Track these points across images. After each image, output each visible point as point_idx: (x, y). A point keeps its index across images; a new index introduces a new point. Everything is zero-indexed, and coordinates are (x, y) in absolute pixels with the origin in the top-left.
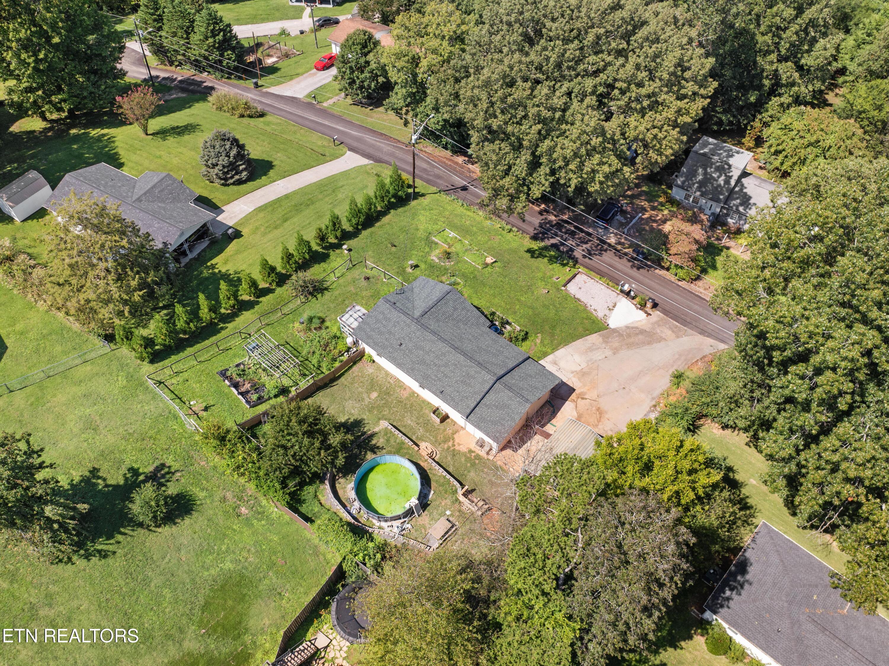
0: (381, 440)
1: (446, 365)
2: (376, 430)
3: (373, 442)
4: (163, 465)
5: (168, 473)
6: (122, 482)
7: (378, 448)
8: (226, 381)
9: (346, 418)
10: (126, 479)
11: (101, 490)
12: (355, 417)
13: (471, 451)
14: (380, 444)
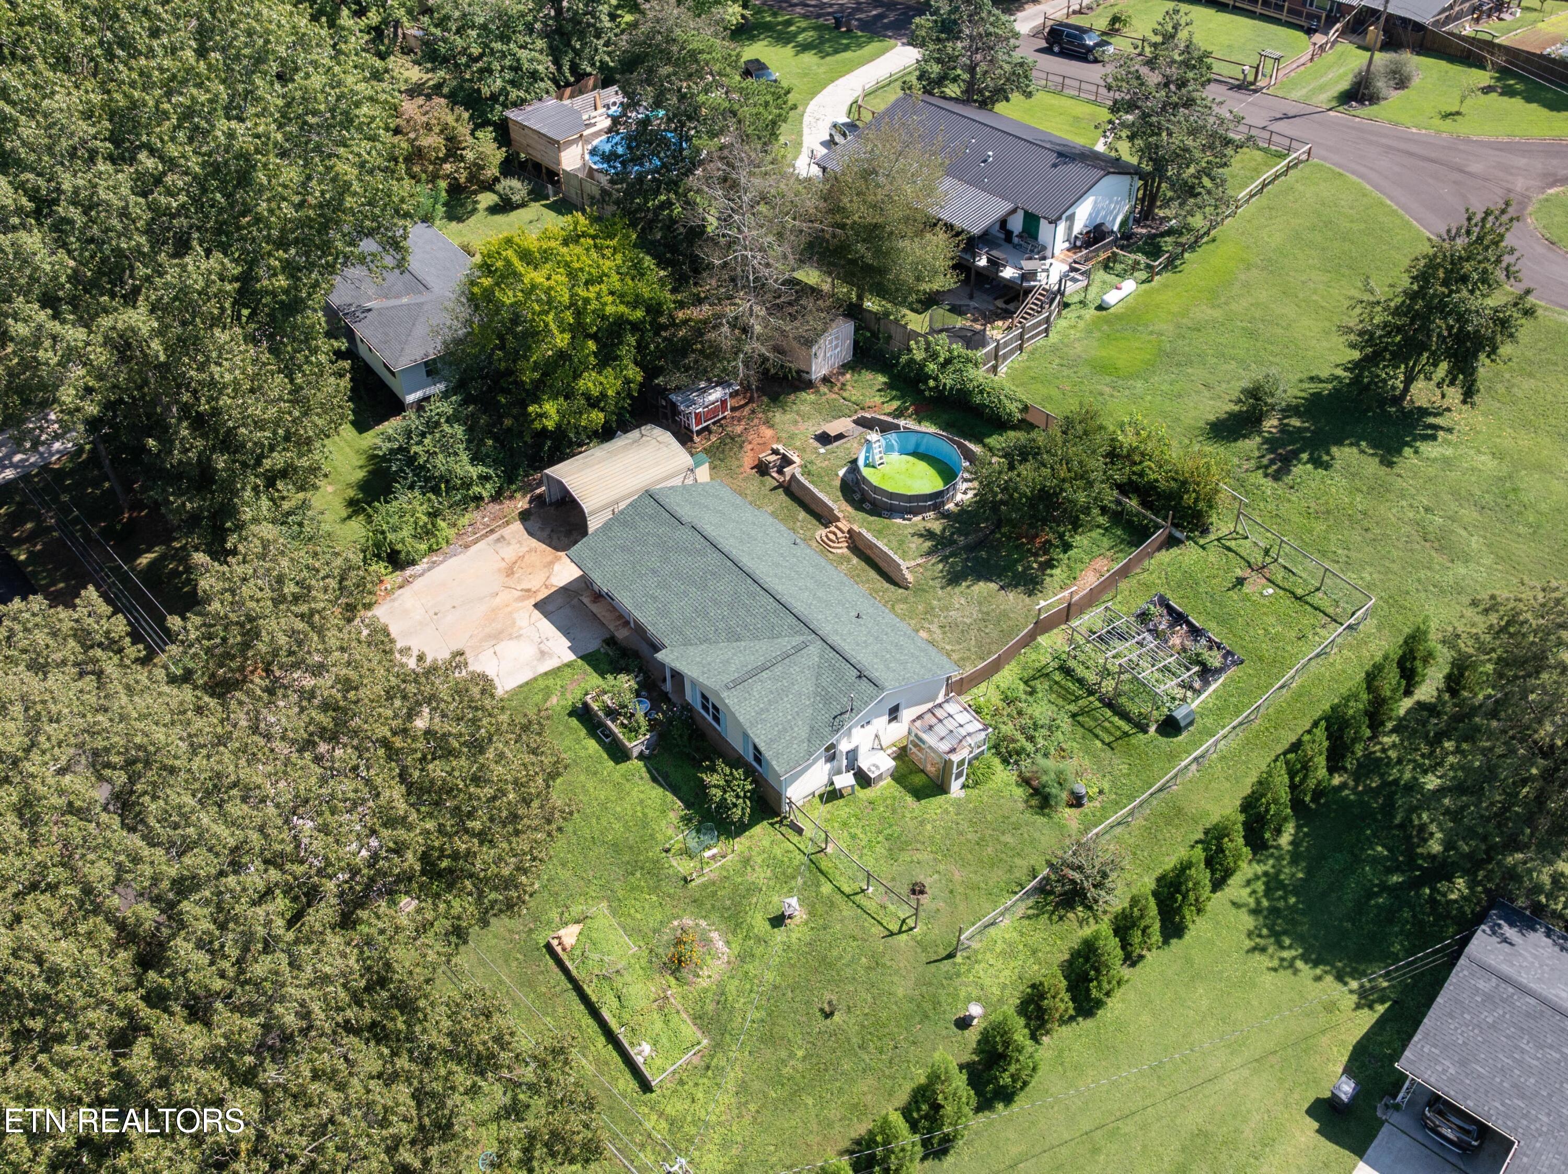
0: (913, 546)
2: (920, 561)
3: (928, 544)
4: (1277, 477)
5: (1266, 466)
6: (1332, 449)
7: (921, 536)
9: (976, 588)
10: (1327, 454)
12: (957, 590)
14: (918, 541)
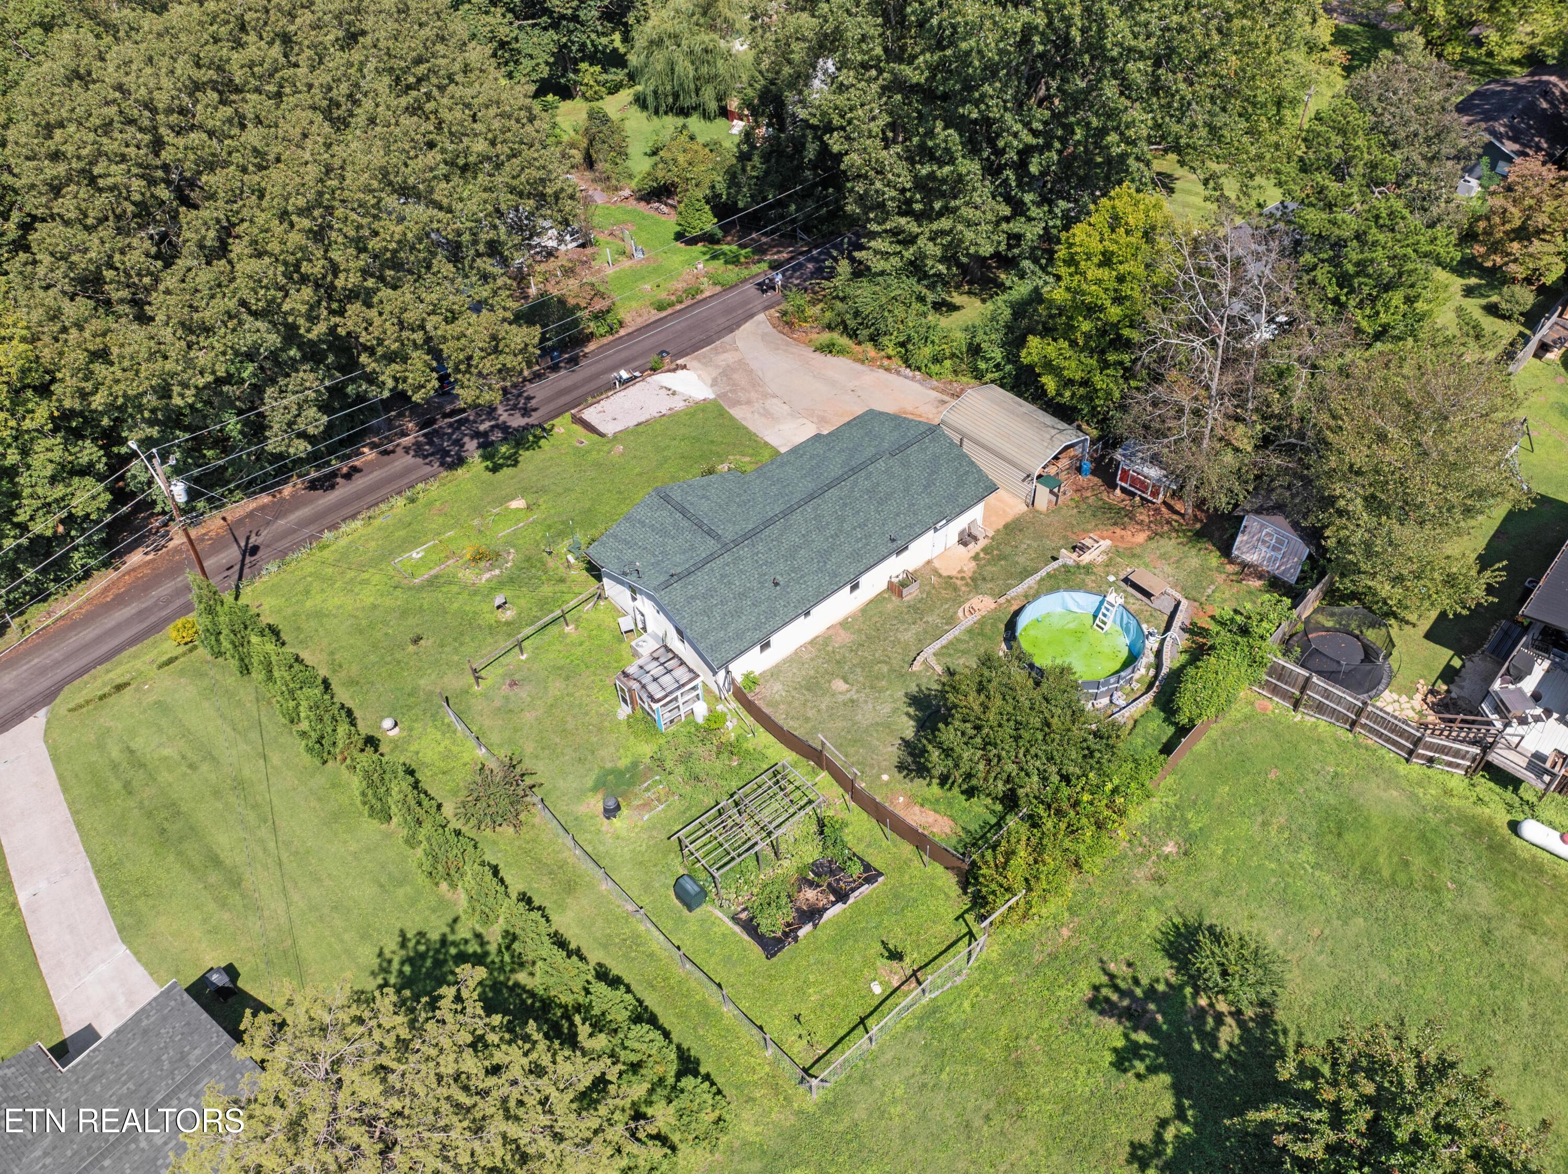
0: (962, 661)
1: (842, 520)
2: (938, 669)
4: (1095, 1000)
5: (1116, 988)
6: (1165, 1079)
8: (801, 933)
9: (903, 719)
10: (1153, 1070)
11: (1196, 1126)
12: (901, 706)
13: (976, 558)
